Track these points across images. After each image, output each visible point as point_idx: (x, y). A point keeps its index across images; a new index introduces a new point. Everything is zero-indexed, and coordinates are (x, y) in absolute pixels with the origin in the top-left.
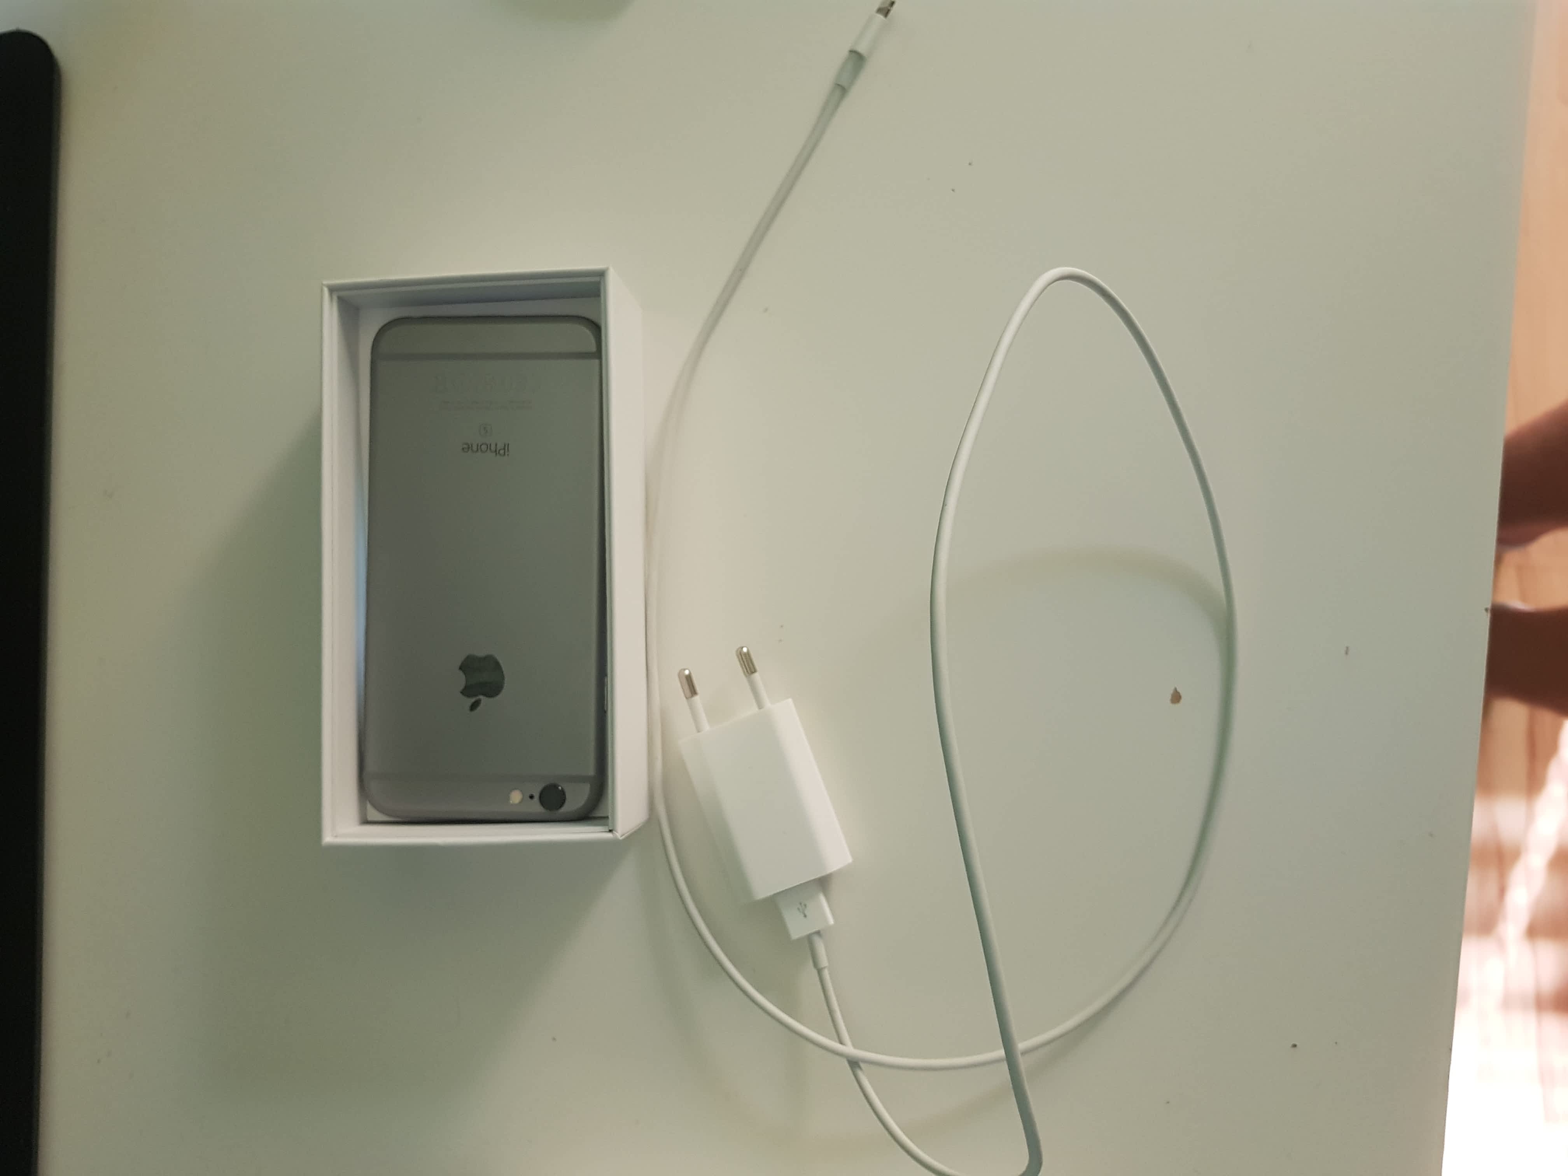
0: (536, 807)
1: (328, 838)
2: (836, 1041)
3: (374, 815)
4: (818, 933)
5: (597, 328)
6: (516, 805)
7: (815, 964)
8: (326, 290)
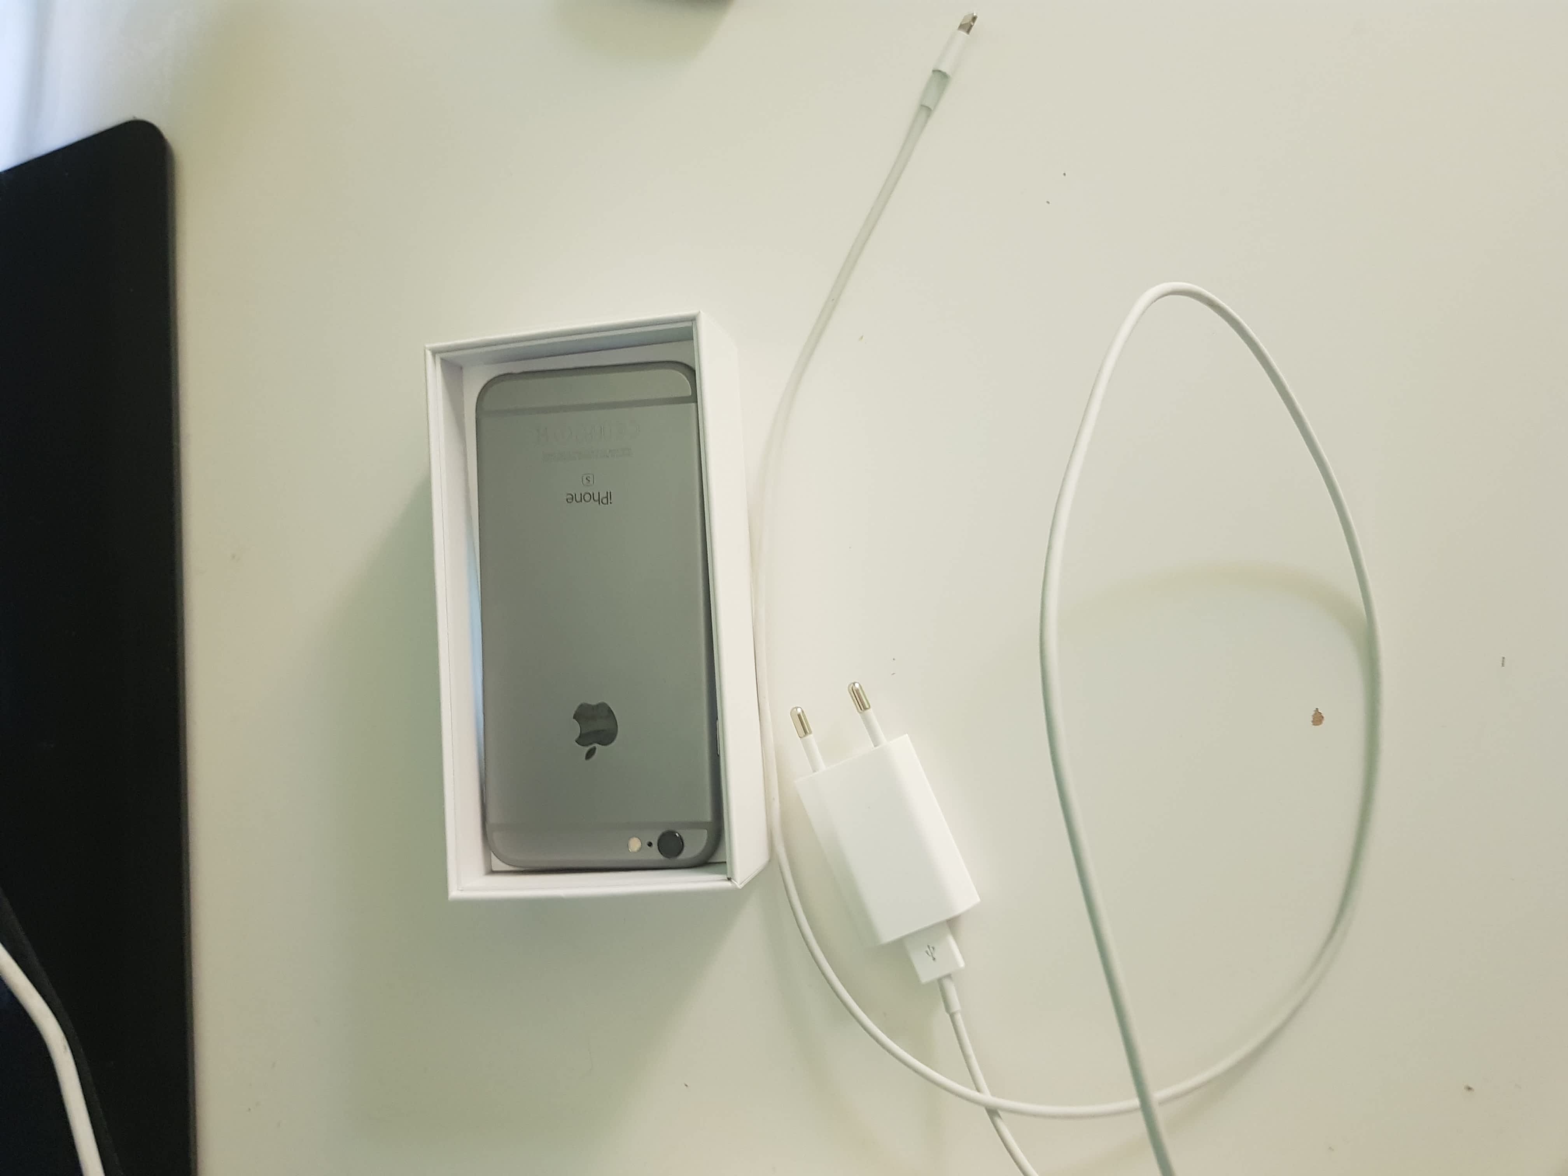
0: (655, 855)
1: (454, 893)
2: (971, 1089)
3: (498, 865)
4: (949, 976)
5: (691, 372)
6: (634, 853)
7: (948, 1008)
8: (429, 353)
